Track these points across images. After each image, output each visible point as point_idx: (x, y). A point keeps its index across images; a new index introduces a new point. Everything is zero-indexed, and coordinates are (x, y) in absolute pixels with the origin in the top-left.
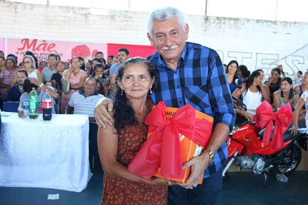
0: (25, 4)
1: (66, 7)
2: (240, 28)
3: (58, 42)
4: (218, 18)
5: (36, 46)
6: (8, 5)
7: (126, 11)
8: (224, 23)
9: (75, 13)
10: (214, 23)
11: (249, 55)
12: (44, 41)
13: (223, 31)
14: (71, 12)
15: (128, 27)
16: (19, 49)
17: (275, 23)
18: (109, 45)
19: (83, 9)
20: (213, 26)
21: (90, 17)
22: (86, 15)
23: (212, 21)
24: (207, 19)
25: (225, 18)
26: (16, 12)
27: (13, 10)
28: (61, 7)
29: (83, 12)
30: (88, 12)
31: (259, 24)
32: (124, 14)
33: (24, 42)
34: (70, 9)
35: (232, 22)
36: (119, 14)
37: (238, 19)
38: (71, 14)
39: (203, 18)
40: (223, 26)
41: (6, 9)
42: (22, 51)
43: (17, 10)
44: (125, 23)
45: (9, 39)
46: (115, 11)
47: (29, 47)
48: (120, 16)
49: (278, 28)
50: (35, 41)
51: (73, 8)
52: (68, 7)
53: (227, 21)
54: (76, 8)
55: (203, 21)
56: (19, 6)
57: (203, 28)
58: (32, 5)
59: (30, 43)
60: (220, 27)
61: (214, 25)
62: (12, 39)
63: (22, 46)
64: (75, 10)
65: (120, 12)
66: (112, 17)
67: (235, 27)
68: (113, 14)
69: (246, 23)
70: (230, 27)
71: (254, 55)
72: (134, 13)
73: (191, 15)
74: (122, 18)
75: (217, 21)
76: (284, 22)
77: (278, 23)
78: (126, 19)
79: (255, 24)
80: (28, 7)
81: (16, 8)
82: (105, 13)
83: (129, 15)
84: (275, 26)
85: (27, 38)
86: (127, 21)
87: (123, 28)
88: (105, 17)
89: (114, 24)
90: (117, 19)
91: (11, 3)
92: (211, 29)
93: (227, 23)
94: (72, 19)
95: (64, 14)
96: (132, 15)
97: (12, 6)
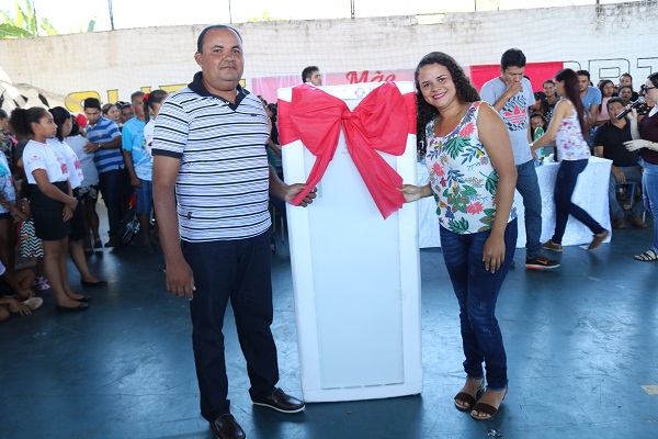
0: (319, 21)
1: (379, 18)
3: (398, 71)
4: (619, 6)
6: (295, 25)
7: (472, 14)
8: (630, 13)
9: (394, 26)
10: (612, 14)
12: (379, 72)
13: (628, 27)
14: (389, 24)
15: (476, 39)
18: (473, 67)
19: (407, 17)
20: (610, 21)
21: (418, 31)
22: (411, 27)
23: (608, 12)
24: (600, 9)
25: (630, 4)
26: (307, 35)
27: (304, 32)
28: (373, 19)
29: (407, 22)
30: (413, 22)
32: (470, 18)
33: (350, 77)
34: (388, 21)
35: (643, 9)
36: (462, 20)
38: (388, 29)
39: (594, 8)
40: (628, 18)
41: (293, 32)
43: (310, 31)
44: (471, 32)
45: (328, 75)
46: (454, 15)
48: (463, 23)
50: (366, 73)
51: (390, 18)
52: (384, 18)
53: (634, 9)
54: (396, 17)
55: (595, 13)
56: (312, 25)
57: (594, 26)
58: (330, 21)
59: (359, 77)
60: (623, 20)
61: (612, 18)
64: (394, 21)
65: (463, 15)
66: (452, 26)
67: (647, 16)
68: (452, 20)
70: (640, 18)
72: (485, 14)
73: (574, 7)
74: (467, 25)
75: (617, 12)
78: (474, 26)
80: (325, 25)
81: (307, 29)
82: (438, 19)
83: (477, 18)
85: (354, 70)
86: (475, 29)
87: (470, 40)
88: (440, 26)
89: (454, 35)
90: (459, 27)
91: (300, 22)
92: (608, 26)
93: (634, 13)
94: (391, 35)
95: (379, 29)
96: (482, 19)
97: (302, 26)
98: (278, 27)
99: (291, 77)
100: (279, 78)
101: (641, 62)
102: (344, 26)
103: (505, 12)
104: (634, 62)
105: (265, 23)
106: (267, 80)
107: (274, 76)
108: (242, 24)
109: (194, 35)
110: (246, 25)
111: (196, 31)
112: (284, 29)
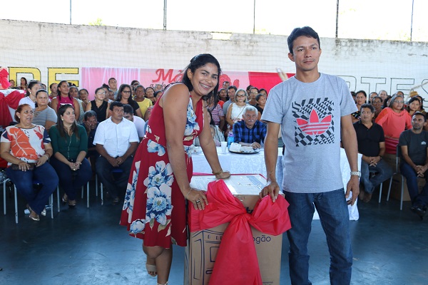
0: (139, 29)
1: (185, 32)
2: (373, 51)
4: (350, 41)
5: (173, 78)
6: (121, 31)
7: (252, 35)
8: (357, 46)
9: (195, 38)
10: (346, 45)
11: (383, 81)
12: (181, 71)
13: (356, 55)
14: (192, 38)
15: (254, 53)
16: (154, 81)
17: (410, 44)
18: (251, 74)
19: (205, 33)
20: (344, 49)
21: (212, 43)
22: (207, 40)
23: (343, 44)
24: (338, 41)
25: (357, 41)
26: (129, 39)
27: (127, 36)
28: (180, 32)
29: (205, 37)
30: (209, 37)
31: (394, 46)
32: (250, 38)
33: (159, 73)
34: (190, 34)
35: (365, 44)
36: (243, 39)
37: (372, 41)
38: (191, 40)
39: (334, 40)
40: (355, 49)
41: (119, 35)
42: (158, 83)
43: (132, 36)
44: (250, 48)
45: (142, 70)
46: (239, 35)
47: (164, 79)
48: (245, 41)
49: (414, 49)
50: (171, 71)
51: (193, 32)
52: (188, 32)
53: (359, 44)
54: (196, 32)
55: (335, 43)
56: (134, 31)
57: (334, 52)
58: (147, 30)
59: (165, 73)
60: (352, 50)
61: (346, 48)
62: (145, 70)
63: (157, 77)
64: (195, 35)
65: (245, 36)
66: (236, 42)
67: (368, 49)
68: (237, 38)
69: (380, 46)
70: (363, 50)
71: (388, 81)
72: (260, 36)
74: (247, 43)
75: (349, 44)
76: (420, 43)
77: (414, 44)
78: (252, 44)
79: (388, 45)
80: (143, 33)
81: (129, 34)
82: (227, 37)
83: (254, 39)
84: (410, 47)
85: (162, 68)
86: (253, 46)
87: (249, 53)
88: (228, 42)
89: (238, 49)
90: (242, 44)
91: (124, 29)
92: (343, 53)
93: (360, 46)
94: (193, 45)
95: (184, 40)
96: (258, 40)
97: (125, 32)
98: (107, 30)
99: (113, 69)
100: (104, 69)
101: (363, 79)
102: (158, 35)
103: (275, 37)
104: (358, 79)
105: (97, 26)
106: (93, 70)
107: (99, 67)
108: (79, 26)
109: (40, 30)
110: (82, 27)
111: (42, 27)
112: (111, 32)
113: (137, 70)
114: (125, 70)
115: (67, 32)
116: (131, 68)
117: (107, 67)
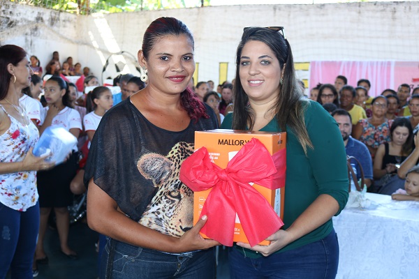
0: (409, 2)
6: (381, 8)
16: (414, 80)
26: (394, 18)
27: (390, 15)
41: (378, 14)
43: (397, 14)
45: (397, 63)
56: (401, 7)
62: (403, 63)
80: (415, 7)
81: (394, 11)
91: (387, 4)
97: (388, 9)
98: (362, 8)
99: (354, 63)
100: (340, 63)
105: (348, 4)
107: (334, 60)
108: (323, 5)
109: (275, 15)
110: (326, 7)
111: (277, 11)
112: (368, 11)
113: (389, 63)
114: (372, 64)
115: (308, 15)
116: (380, 60)
117: (345, 59)
